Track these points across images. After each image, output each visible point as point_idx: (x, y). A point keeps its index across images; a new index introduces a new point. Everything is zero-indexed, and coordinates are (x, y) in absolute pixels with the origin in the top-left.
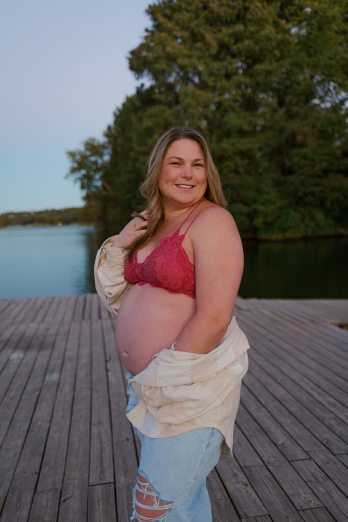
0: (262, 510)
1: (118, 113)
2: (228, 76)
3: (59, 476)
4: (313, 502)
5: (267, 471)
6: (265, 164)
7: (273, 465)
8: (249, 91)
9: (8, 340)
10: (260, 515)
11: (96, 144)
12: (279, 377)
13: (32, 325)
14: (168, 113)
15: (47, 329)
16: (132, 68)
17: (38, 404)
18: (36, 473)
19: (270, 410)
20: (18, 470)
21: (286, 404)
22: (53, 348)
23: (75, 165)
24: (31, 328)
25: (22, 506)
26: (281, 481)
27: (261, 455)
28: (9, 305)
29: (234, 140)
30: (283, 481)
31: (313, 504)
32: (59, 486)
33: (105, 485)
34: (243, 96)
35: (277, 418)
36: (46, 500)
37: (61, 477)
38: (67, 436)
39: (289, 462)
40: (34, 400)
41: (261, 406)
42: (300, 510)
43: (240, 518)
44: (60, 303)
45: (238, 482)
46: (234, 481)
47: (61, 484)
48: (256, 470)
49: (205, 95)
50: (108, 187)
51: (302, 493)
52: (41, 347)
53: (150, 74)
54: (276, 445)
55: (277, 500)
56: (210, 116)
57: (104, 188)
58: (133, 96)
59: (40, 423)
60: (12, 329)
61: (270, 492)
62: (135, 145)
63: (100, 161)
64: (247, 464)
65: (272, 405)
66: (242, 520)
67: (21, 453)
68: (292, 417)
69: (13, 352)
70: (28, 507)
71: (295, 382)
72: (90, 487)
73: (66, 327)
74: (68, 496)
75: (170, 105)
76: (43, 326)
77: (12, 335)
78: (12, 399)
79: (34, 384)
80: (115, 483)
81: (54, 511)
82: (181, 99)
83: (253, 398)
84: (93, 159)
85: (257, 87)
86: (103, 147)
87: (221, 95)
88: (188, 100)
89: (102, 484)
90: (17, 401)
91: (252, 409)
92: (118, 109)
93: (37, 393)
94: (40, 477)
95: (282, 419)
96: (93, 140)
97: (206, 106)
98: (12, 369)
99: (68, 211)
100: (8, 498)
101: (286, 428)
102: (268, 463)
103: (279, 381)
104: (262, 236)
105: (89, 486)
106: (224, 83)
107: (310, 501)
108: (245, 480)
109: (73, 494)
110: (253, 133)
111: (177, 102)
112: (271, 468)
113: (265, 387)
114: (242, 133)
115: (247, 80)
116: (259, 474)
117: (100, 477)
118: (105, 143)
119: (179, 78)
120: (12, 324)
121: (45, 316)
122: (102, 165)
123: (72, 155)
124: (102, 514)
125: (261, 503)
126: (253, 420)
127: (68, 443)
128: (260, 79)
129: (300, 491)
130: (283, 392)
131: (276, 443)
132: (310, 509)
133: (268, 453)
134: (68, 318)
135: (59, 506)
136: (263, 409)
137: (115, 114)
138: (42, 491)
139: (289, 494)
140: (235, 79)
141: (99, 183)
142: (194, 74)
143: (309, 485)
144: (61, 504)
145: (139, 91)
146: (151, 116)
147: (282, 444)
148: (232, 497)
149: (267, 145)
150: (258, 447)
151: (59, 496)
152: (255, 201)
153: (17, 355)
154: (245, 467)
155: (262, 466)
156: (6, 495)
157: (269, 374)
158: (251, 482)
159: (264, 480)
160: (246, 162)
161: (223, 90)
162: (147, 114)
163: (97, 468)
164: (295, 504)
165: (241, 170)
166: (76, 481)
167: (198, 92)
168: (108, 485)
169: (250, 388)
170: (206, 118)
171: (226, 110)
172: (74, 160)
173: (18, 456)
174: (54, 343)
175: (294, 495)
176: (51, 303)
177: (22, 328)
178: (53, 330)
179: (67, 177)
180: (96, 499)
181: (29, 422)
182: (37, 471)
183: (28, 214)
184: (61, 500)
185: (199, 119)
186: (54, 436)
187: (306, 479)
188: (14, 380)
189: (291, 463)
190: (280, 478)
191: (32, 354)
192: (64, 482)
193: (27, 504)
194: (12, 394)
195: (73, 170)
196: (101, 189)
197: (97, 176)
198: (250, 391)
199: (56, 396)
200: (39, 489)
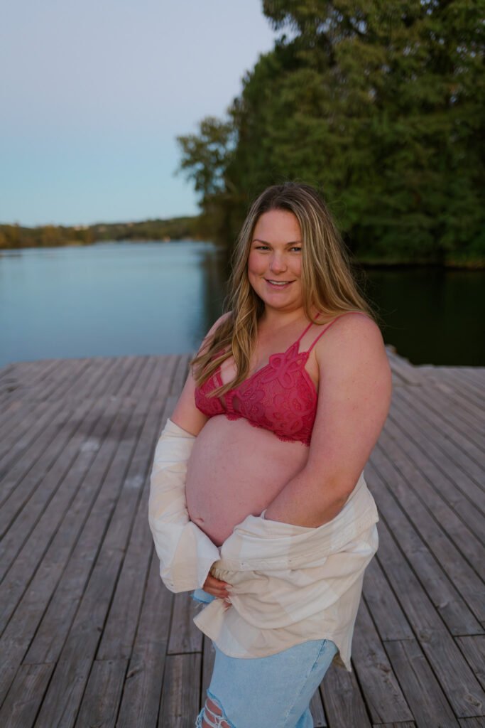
0: (404, 712)
1: (248, 80)
2: (409, 22)
3: (129, 636)
4: (481, 706)
5: (419, 650)
6: (460, 155)
7: (428, 642)
8: (442, 42)
9: (81, 422)
10: (401, 720)
11: (217, 125)
12: (454, 497)
13: (114, 399)
14: (318, 79)
15: (134, 406)
16: (268, 12)
17: (112, 522)
18: (99, 629)
19: (434, 550)
20: (77, 622)
21: (458, 542)
22: (138, 436)
23: (188, 157)
24: (111, 404)
25: (76, 679)
26: (438, 668)
27: (413, 623)
28: (87, 366)
29: (415, 118)
30: (441, 668)
31: (482, 709)
32: (127, 652)
33: (188, 655)
34: (431, 51)
35: (443, 564)
36: (108, 671)
37: (132, 638)
38: (144, 575)
39: (453, 637)
40: (106, 516)
41: (422, 543)
42: (460, 718)
43: (372, 723)
44: (154, 365)
45: (375, 665)
46: (369, 662)
47: (130, 649)
48: (403, 647)
49: (374, 52)
50: (232, 187)
51: (467, 690)
52: (123, 435)
53: (294, 21)
54: (436, 608)
55: (429, 699)
56: (381, 82)
57: (228, 189)
58: (269, 54)
59: (110, 553)
60: (87, 404)
61: (420, 685)
62: (270, 129)
63: (222, 151)
64: (391, 637)
65: (438, 543)
66: (374, 726)
67: (81, 598)
68: (466, 564)
69: (85, 441)
70: (83, 681)
71: (474, 505)
72: (168, 657)
73: (159, 404)
74: (138, 668)
75: (320, 68)
76: (128, 402)
77: (87, 413)
78: (78, 512)
79: (109, 492)
80: (202, 653)
81: (117, 689)
82: (337, 59)
83: (412, 529)
84: (213, 147)
85: (454, 36)
86: (227, 129)
87: (398, 49)
88: (349, 60)
89: (185, 653)
90: (83, 516)
91: (408, 546)
92: (248, 73)
93: (111, 506)
94: (104, 636)
95: (449, 566)
96: (213, 120)
97: (376, 68)
98: (81, 467)
99: (178, 221)
100: (59, 666)
101: (454, 581)
102: (422, 637)
103: (452, 504)
104: (453, 261)
105: (167, 655)
106: (403, 32)
107: (478, 705)
108: (386, 663)
109: (145, 665)
110: (446, 106)
111: (332, 63)
112: (424, 645)
113: (431, 513)
114: (427, 108)
115: (437, 26)
116: (406, 654)
117: (183, 642)
118: (229, 123)
119: (336, 26)
120: (87, 396)
121: (133, 385)
122: (225, 156)
123: (184, 141)
124: (180, 700)
125: (405, 702)
126: (407, 566)
127: (146, 585)
128: (458, 24)
129: (465, 686)
130: (457, 521)
131: (437, 605)
132: (475, 717)
133: (425, 620)
134: (163, 391)
135: (124, 683)
136: (425, 549)
137: (243, 81)
138: (104, 659)
139: (447, 690)
140: (419, 25)
141: (220, 183)
142: (358, 19)
143: (479, 678)
144: (127, 681)
145: (279, 48)
146: (292, 86)
147: (446, 607)
148: (364, 688)
149: (465, 124)
150: (411, 611)
151: (125, 667)
152: (443, 210)
153: (90, 446)
154: (388, 641)
155: (413, 641)
156: (55, 661)
157: (438, 492)
158: (394, 667)
159: (413, 664)
160: (431, 151)
161: (401, 43)
162: (287, 82)
163: (181, 626)
164: (455, 707)
165: (424, 162)
166: (151, 646)
167: (363, 47)
168: (193, 655)
169: (409, 512)
170: (375, 86)
171: (404, 73)
172: (187, 150)
173: (77, 601)
174: (141, 428)
175: (454, 692)
176: (143, 365)
177: (101, 403)
178: (142, 408)
179: (176, 174)
180: (175, 676)
181: (95, 551)
182: (101, 626)
183: (125, 225)
184: (128, 675)
185: (363, 88)
186: (128, 574)
187: (474, 668)
188: (83, 485)
189: (456, 639)
190: (438, 662)
191: (110, 445)
192: (135, 646)
193: (82, 677)
194: (78, 505)
195: (186, 164)
196: (223, 190)
197: (218, 172)
198: (408, 518)
199: (136, 512)
200: (101, 655)
